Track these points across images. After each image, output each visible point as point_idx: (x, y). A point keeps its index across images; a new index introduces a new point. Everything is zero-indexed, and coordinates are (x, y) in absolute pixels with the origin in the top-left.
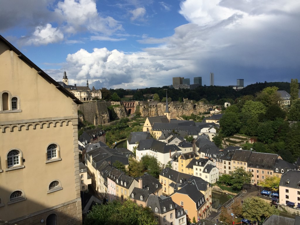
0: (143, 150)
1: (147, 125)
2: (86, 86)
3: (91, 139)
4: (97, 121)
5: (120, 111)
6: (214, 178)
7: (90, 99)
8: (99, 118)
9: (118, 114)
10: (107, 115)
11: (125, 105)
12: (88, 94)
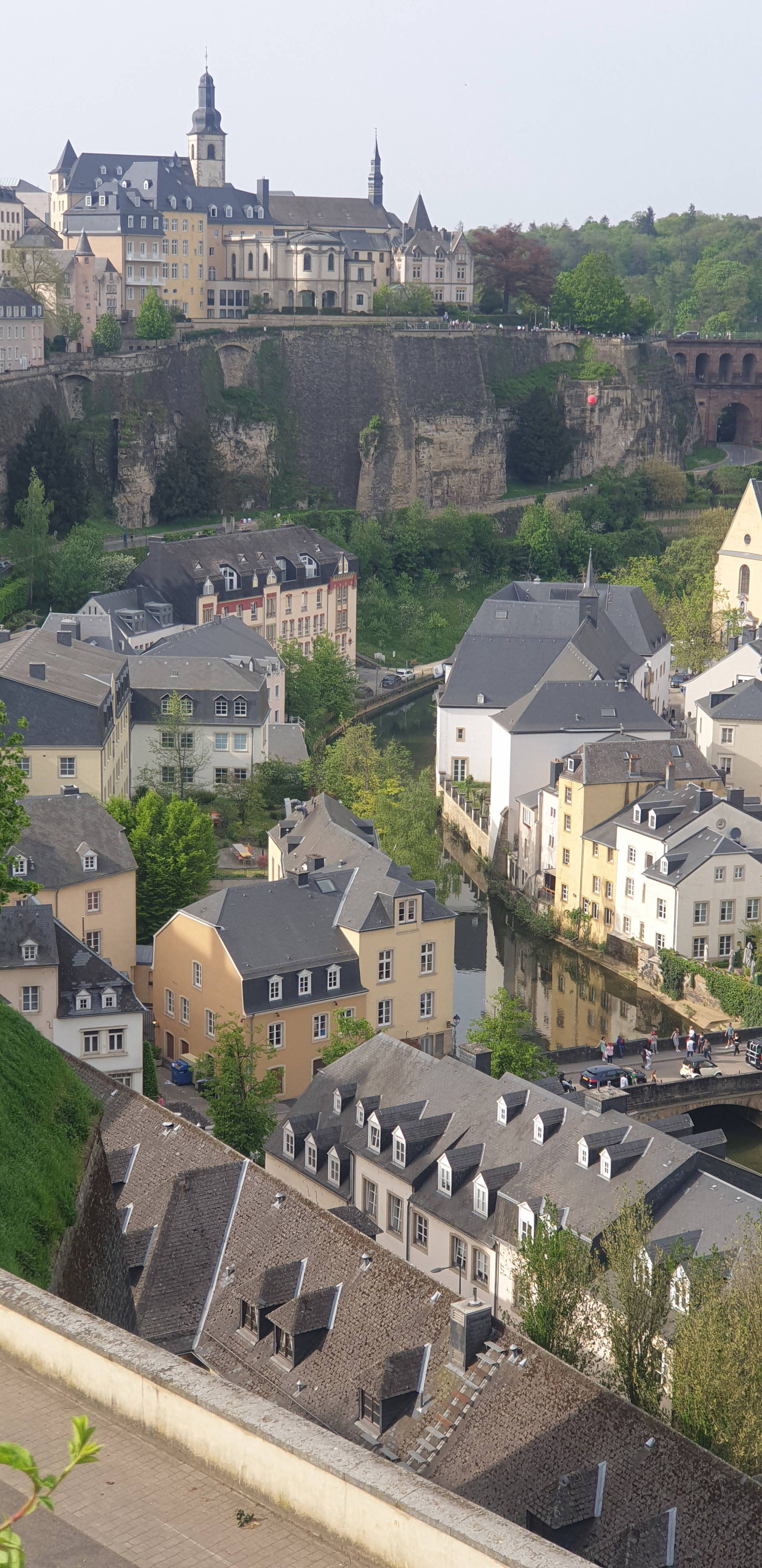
0: (474, 705)
1: (742, 547)
3: (202, 602)
4: (383, 478)
5: (616, 412)
6: (726, 930)
7: (354, 306)
8: (401, 455)
9: (590, 438)
10: (479, 442)
11: (692, 368)
12: (339, 261)
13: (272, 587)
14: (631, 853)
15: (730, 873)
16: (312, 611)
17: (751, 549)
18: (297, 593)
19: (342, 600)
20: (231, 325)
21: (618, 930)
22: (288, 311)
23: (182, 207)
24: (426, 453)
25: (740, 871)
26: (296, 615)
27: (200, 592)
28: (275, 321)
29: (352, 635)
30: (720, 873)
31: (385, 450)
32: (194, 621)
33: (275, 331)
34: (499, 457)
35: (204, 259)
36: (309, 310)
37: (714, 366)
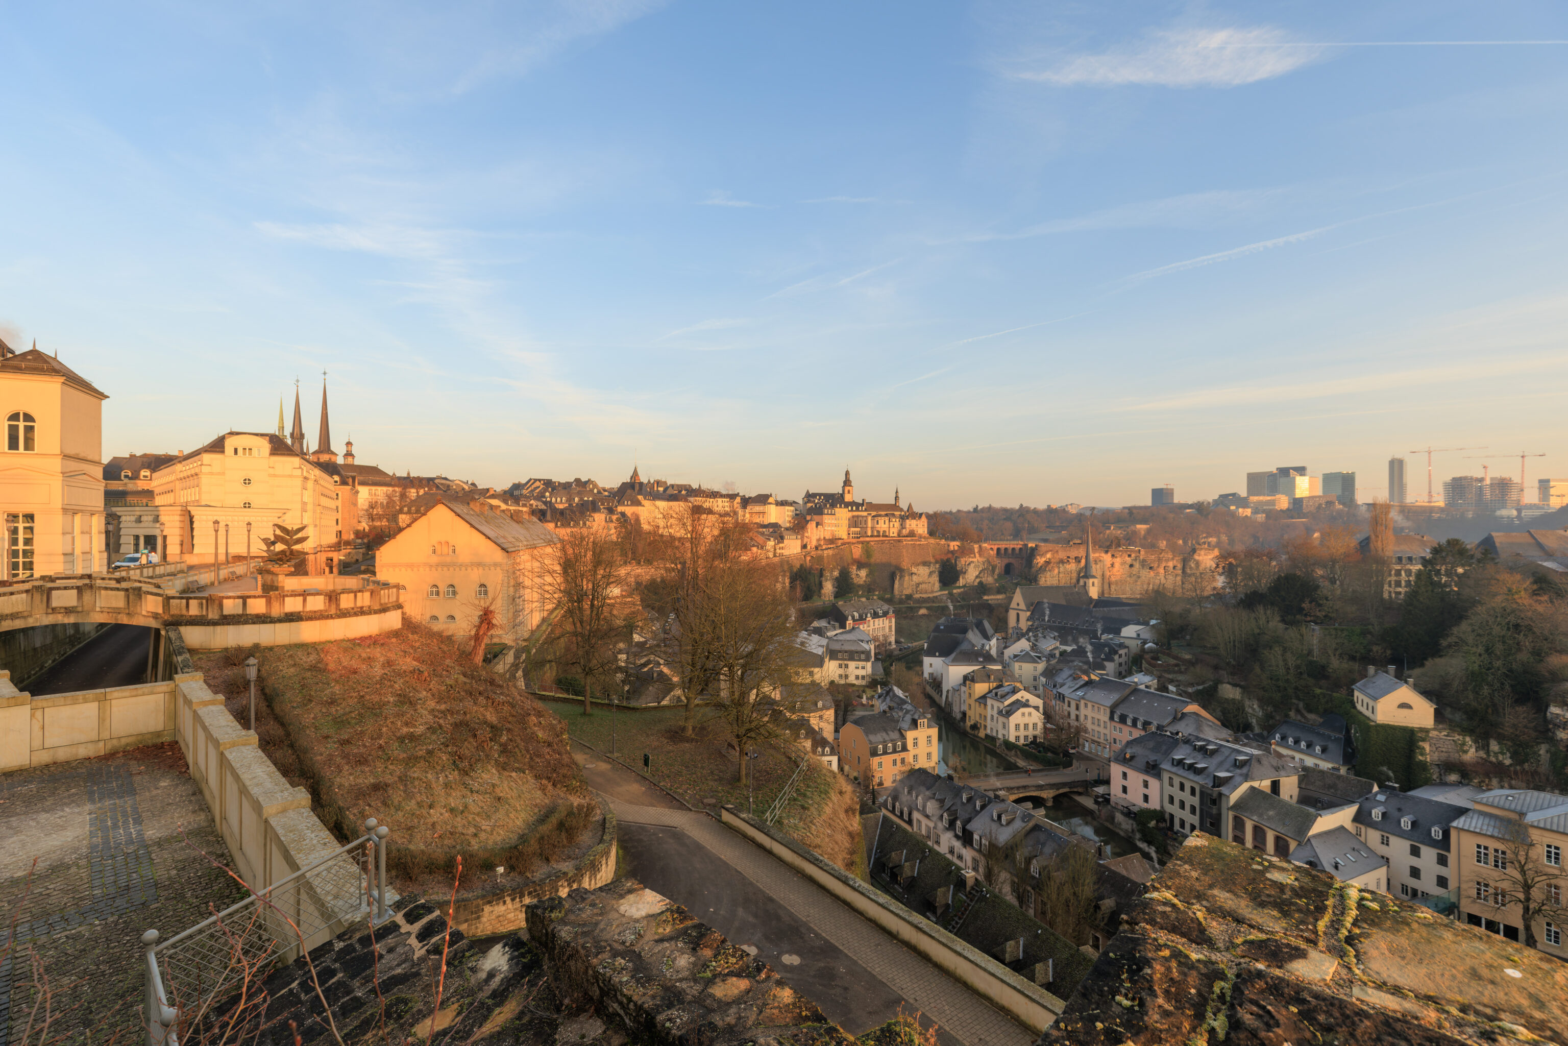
0: (935, 656)
2: (893, 503)
3: (848, 622)
4: (901, 585)
5: (972, 565)
6: (1026, 733)
7: (891, 535)
8: (907, 578)
9: (965, 573)
10: (931, 574)
11: (995, 552)
12: (887, 522)
13: (869, 618)
14: (992, 706)
15: (1026, 714)
16: (881, 625)
17: (1020, 607)
18: (876, 620)
19: (890, 622)
20: (854, 541)
21: (989, 731)
22: (872, 536)
23: (841, 507)
24: (914, 577)
25: (1030, 714)
26: (876, 626)
27: (847, 619)
28: (868, 539)
29: (893, 633)
30: (1023, 714)
31: (901, 577)
32: (845, 628)
33: (868, 542)
34: (937, 579)
35: (847, 522)
36: (878, 536)
37: (1003, 552)
